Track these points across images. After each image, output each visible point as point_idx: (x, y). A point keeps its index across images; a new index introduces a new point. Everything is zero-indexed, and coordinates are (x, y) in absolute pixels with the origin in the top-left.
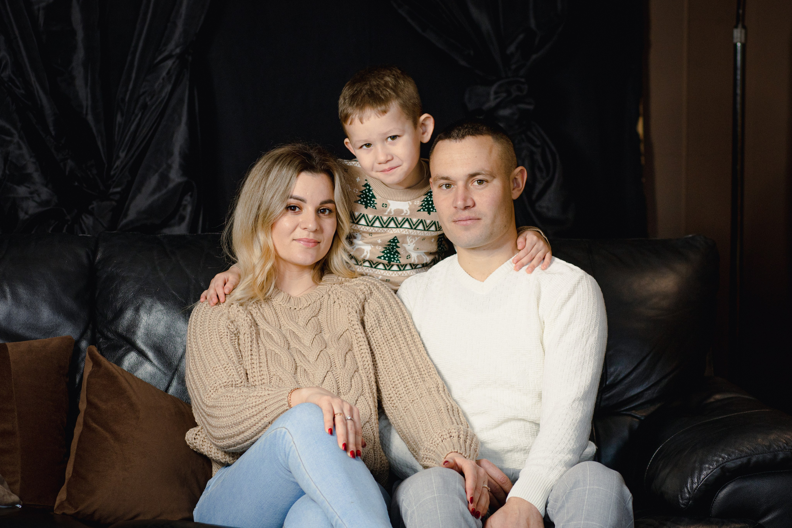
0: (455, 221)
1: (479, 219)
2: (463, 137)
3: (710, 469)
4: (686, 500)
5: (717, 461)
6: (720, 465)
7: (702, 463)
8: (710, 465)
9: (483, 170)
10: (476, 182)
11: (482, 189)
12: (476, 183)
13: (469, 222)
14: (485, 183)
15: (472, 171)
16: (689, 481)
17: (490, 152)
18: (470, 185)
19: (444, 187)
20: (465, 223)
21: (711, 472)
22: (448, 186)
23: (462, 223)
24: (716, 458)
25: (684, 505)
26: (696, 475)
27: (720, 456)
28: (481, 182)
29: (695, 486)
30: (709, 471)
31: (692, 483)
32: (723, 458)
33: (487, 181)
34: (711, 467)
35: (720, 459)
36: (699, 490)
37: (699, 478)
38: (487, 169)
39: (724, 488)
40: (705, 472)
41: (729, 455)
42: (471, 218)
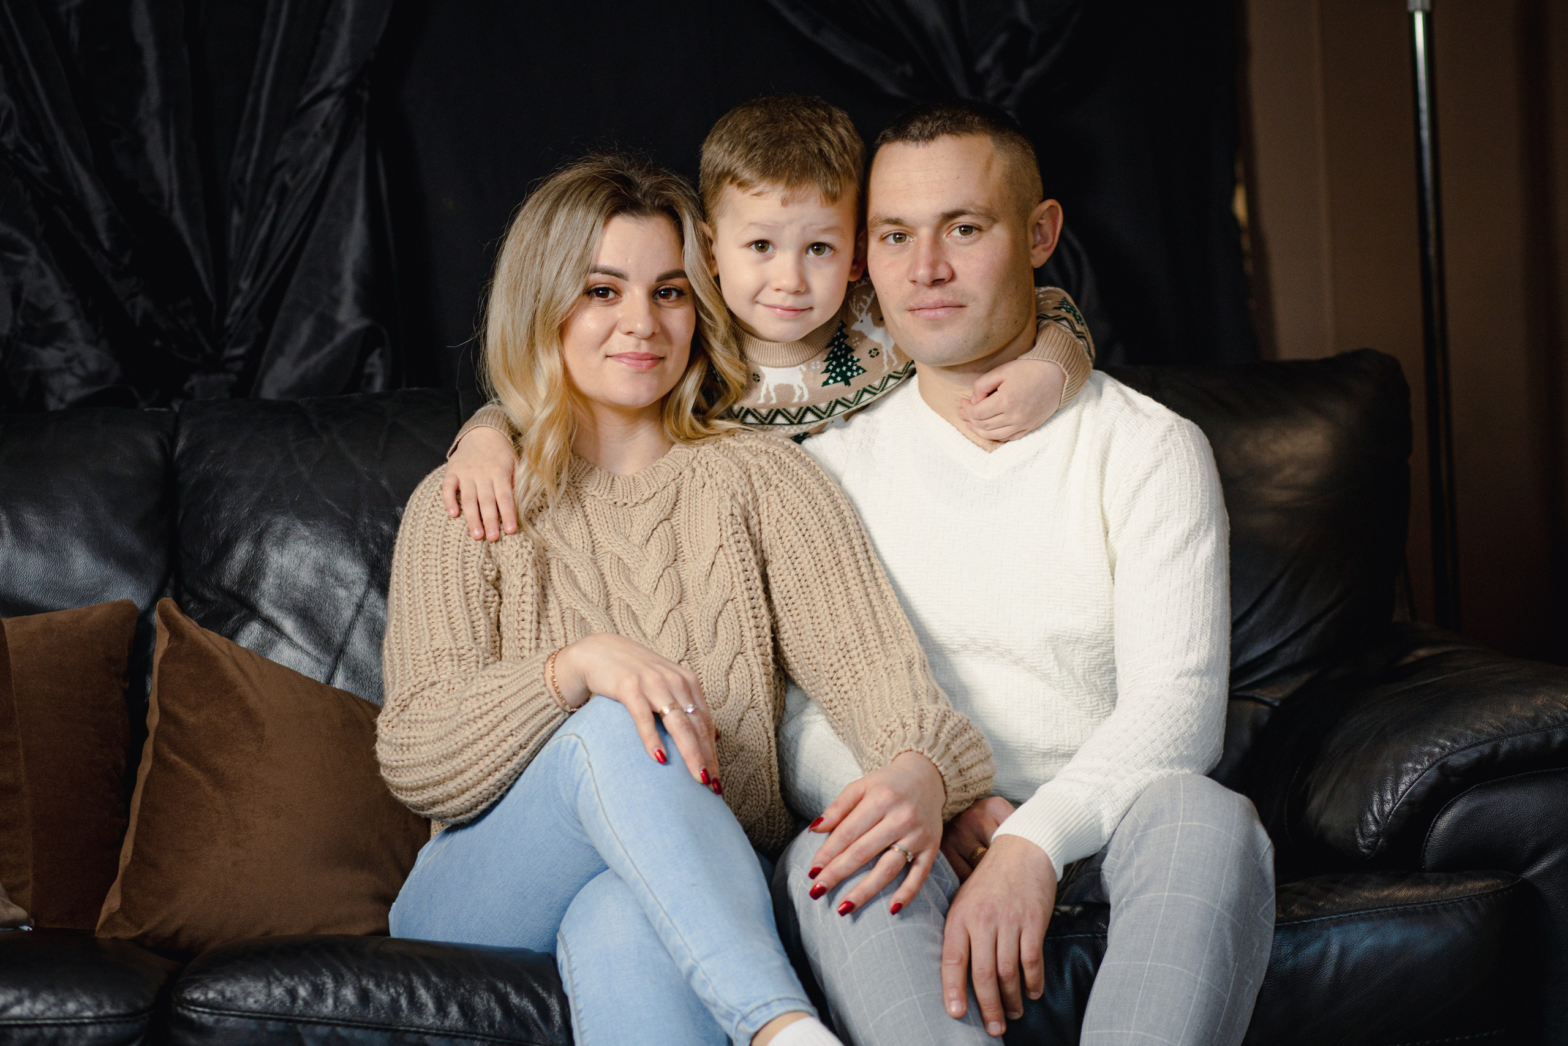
0: (912, 310)
1: (961, 306)
2: (932, 137)
3: (1415, 770)
4: (1371, 836)
5: (1431, 755)
6: (1437, 761)
7: (1399, 760)
8: (1417, 762)
9: (972, 204)
10: (958, 230)
11: (971, 243)
12: (957, 233)
13: (940, 313)
14: (975, 232)
15: (949, 206)
16: (1376, 798)
17: (988, 168)
18: (944, 236)
19: (891, 240)
20: (932, 313)
21: (1420, 776)
22: (900, 237)
23: (927, 313)
24: (1427, 749)
25: (1367, 847)
26: (1389, 785)
27: (1436, 745)
28: (967, 230)
29: (1387, 808)
30: (1416, 776)
31: (1382, 802)
32: (1443, 748)
33: (979, 229)
34: (1419, 767)
35: (1437, 750)
36: (1397, 814)
37: (1395, 792)
38: (979, 203)
39: (1448, 808)
40: (1406, 779)
41: (1454, 741)
42: (946, 303)
